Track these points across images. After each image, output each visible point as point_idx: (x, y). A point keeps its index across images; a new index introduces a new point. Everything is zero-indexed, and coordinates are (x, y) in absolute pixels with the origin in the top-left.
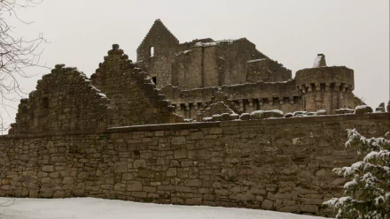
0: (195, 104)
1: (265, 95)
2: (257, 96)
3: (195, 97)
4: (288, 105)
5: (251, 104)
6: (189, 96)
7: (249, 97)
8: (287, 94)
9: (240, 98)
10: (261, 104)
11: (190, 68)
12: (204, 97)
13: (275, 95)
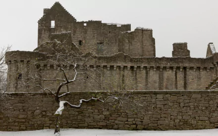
0: (142, 66)
1: (192, 65)
2: (186, 65)
3: (142, 62)
4: (205, 72)
5: (181, 70)
6: (137, 61)
7: (181, 65)
8: (206, 65)
9: (175, 65)
10: (188, 70)
11: (133, 43)
12: (149, 63)
13: (198, 65)
